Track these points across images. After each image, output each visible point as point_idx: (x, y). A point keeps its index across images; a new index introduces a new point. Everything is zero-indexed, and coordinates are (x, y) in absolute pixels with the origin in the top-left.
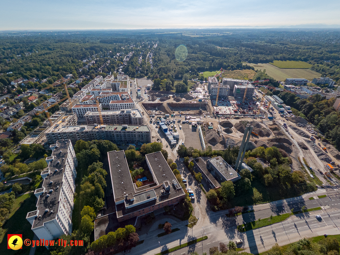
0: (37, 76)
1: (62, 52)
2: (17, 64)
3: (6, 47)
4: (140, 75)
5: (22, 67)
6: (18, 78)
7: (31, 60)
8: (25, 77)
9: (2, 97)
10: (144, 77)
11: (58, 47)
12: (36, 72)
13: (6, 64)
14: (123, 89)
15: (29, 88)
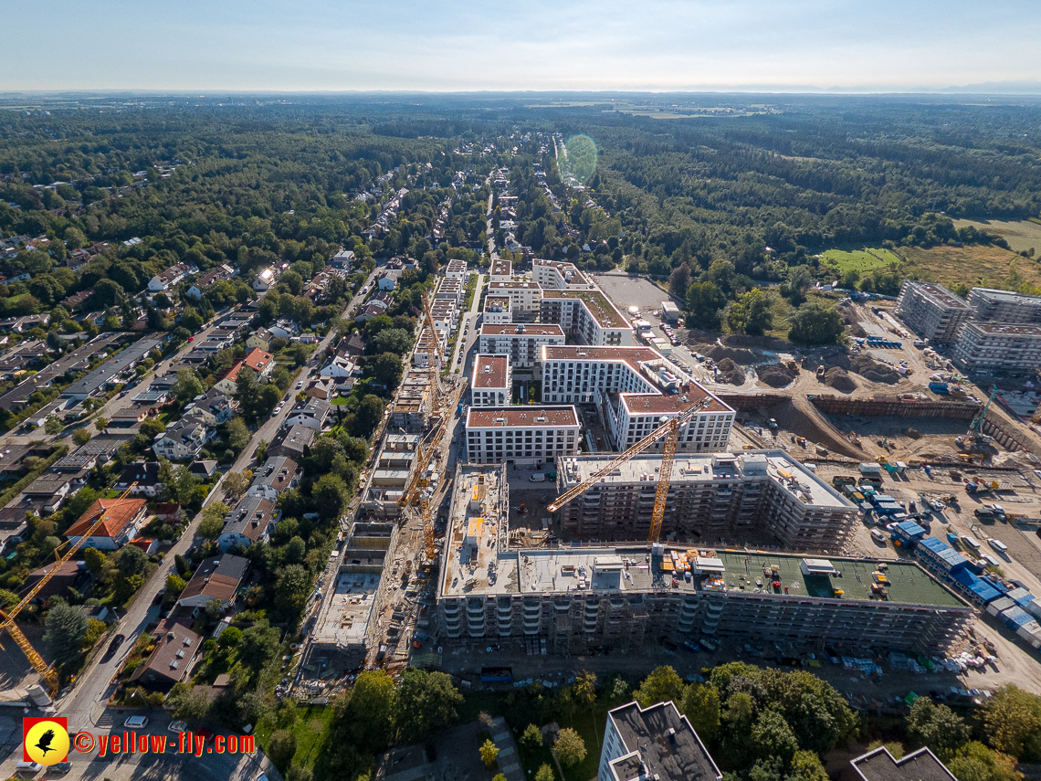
0: (232, 256)
1: (276, 165)
2: (146, 207)
3: (89, 144)
4: (599, 261)
5: (169, 217)
6: (168, 264)
7: (186, 191)
8: (192, 260)
9: (134, 344)
10: (614, 267)
11: (254, 149)
12: (226, 241)
13: (115, 208)
14: (616, 330)
15: (219, 306)
